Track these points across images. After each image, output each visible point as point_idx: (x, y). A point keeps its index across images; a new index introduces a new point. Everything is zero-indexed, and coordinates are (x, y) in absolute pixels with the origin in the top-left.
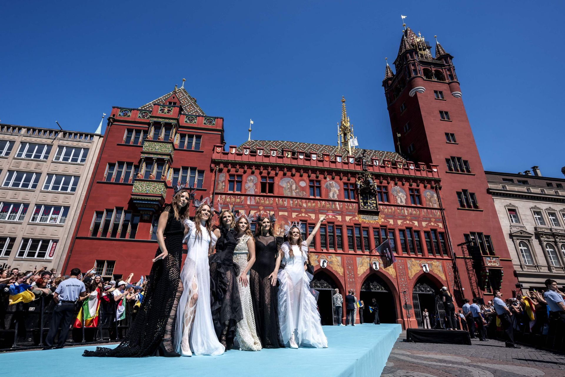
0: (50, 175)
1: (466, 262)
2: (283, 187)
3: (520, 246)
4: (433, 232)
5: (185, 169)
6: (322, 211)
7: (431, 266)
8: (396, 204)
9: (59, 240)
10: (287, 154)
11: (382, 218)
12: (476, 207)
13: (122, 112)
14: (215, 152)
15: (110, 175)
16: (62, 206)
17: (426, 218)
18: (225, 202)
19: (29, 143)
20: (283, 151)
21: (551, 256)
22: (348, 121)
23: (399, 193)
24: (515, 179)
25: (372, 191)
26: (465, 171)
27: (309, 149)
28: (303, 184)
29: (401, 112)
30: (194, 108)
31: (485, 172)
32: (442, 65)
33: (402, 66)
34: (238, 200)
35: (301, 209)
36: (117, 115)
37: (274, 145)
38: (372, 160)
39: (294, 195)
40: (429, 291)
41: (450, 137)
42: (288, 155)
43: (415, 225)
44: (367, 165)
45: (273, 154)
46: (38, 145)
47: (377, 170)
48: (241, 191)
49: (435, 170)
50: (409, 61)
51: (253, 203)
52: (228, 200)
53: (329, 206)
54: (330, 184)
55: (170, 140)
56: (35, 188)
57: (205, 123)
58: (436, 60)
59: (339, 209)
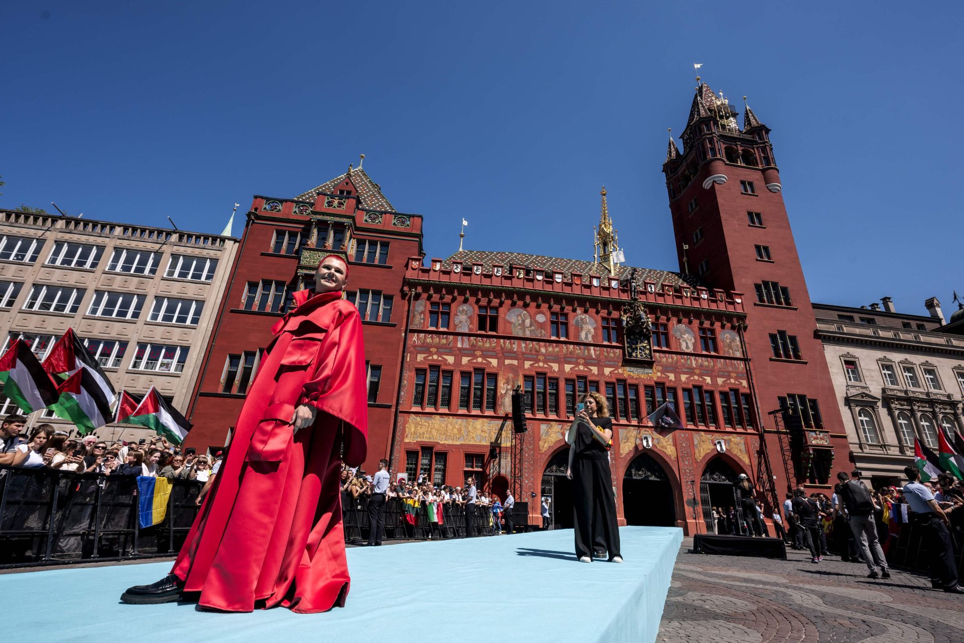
0: (159, 299)
1: (780, 438)
2: (511, 323)
3: (860, 416)
4: (732, 393)
5: (365, 293)
6: (569, 359)
7: (729, 443)
8: (679, 351)
9: (173, 397)
10: (518, 274)
11: (658, 371)
12: (797, 356)
13: (269, 204)
14: (410, 267)
15: (251, 300)
16: (178, 346)
17: (723, 372)
18: (424, 343)
19: (127, 249)
20: (511, 269)
21: (905, 430)
22: (609, 224)
23: (684, 335)
24: (856, 316)
25: (645, 330)
26: (783, 303)
27: (551, 265)
28: (541, 318)
29: (690, 211)
30: (378, 199)
31: (812, 304)
32: (752, 143)
33: (694, 142)
34: (444, 341)
35: (537, 356)
36: (261, 209)
37: (498, 259)
38: (645, 284)
39: (528, 334)
40: (724, 480)
41: (763, 251)
42: (520, 274)
43: (707, 381)
44: (638, 292)
45: (497, 272)
46: (140, 253)
47: (651, 300)
48: (448, 327)
49: (739, 301)
50: (704, 135)
51: (466, 345)
52: (429, 340)
53: (579, 351)
54: (582, 319)
55: (342, 249)
56: (137, 318)
57: (394, 224)
58: (745, 133)
59: (594, 357)
